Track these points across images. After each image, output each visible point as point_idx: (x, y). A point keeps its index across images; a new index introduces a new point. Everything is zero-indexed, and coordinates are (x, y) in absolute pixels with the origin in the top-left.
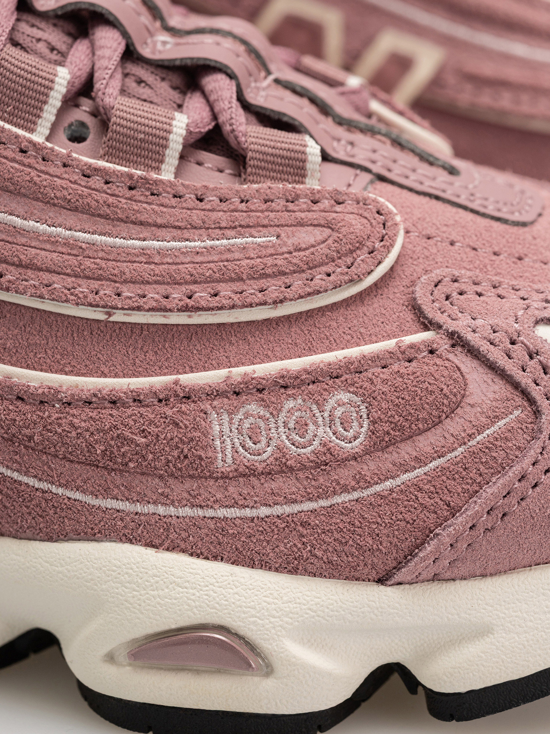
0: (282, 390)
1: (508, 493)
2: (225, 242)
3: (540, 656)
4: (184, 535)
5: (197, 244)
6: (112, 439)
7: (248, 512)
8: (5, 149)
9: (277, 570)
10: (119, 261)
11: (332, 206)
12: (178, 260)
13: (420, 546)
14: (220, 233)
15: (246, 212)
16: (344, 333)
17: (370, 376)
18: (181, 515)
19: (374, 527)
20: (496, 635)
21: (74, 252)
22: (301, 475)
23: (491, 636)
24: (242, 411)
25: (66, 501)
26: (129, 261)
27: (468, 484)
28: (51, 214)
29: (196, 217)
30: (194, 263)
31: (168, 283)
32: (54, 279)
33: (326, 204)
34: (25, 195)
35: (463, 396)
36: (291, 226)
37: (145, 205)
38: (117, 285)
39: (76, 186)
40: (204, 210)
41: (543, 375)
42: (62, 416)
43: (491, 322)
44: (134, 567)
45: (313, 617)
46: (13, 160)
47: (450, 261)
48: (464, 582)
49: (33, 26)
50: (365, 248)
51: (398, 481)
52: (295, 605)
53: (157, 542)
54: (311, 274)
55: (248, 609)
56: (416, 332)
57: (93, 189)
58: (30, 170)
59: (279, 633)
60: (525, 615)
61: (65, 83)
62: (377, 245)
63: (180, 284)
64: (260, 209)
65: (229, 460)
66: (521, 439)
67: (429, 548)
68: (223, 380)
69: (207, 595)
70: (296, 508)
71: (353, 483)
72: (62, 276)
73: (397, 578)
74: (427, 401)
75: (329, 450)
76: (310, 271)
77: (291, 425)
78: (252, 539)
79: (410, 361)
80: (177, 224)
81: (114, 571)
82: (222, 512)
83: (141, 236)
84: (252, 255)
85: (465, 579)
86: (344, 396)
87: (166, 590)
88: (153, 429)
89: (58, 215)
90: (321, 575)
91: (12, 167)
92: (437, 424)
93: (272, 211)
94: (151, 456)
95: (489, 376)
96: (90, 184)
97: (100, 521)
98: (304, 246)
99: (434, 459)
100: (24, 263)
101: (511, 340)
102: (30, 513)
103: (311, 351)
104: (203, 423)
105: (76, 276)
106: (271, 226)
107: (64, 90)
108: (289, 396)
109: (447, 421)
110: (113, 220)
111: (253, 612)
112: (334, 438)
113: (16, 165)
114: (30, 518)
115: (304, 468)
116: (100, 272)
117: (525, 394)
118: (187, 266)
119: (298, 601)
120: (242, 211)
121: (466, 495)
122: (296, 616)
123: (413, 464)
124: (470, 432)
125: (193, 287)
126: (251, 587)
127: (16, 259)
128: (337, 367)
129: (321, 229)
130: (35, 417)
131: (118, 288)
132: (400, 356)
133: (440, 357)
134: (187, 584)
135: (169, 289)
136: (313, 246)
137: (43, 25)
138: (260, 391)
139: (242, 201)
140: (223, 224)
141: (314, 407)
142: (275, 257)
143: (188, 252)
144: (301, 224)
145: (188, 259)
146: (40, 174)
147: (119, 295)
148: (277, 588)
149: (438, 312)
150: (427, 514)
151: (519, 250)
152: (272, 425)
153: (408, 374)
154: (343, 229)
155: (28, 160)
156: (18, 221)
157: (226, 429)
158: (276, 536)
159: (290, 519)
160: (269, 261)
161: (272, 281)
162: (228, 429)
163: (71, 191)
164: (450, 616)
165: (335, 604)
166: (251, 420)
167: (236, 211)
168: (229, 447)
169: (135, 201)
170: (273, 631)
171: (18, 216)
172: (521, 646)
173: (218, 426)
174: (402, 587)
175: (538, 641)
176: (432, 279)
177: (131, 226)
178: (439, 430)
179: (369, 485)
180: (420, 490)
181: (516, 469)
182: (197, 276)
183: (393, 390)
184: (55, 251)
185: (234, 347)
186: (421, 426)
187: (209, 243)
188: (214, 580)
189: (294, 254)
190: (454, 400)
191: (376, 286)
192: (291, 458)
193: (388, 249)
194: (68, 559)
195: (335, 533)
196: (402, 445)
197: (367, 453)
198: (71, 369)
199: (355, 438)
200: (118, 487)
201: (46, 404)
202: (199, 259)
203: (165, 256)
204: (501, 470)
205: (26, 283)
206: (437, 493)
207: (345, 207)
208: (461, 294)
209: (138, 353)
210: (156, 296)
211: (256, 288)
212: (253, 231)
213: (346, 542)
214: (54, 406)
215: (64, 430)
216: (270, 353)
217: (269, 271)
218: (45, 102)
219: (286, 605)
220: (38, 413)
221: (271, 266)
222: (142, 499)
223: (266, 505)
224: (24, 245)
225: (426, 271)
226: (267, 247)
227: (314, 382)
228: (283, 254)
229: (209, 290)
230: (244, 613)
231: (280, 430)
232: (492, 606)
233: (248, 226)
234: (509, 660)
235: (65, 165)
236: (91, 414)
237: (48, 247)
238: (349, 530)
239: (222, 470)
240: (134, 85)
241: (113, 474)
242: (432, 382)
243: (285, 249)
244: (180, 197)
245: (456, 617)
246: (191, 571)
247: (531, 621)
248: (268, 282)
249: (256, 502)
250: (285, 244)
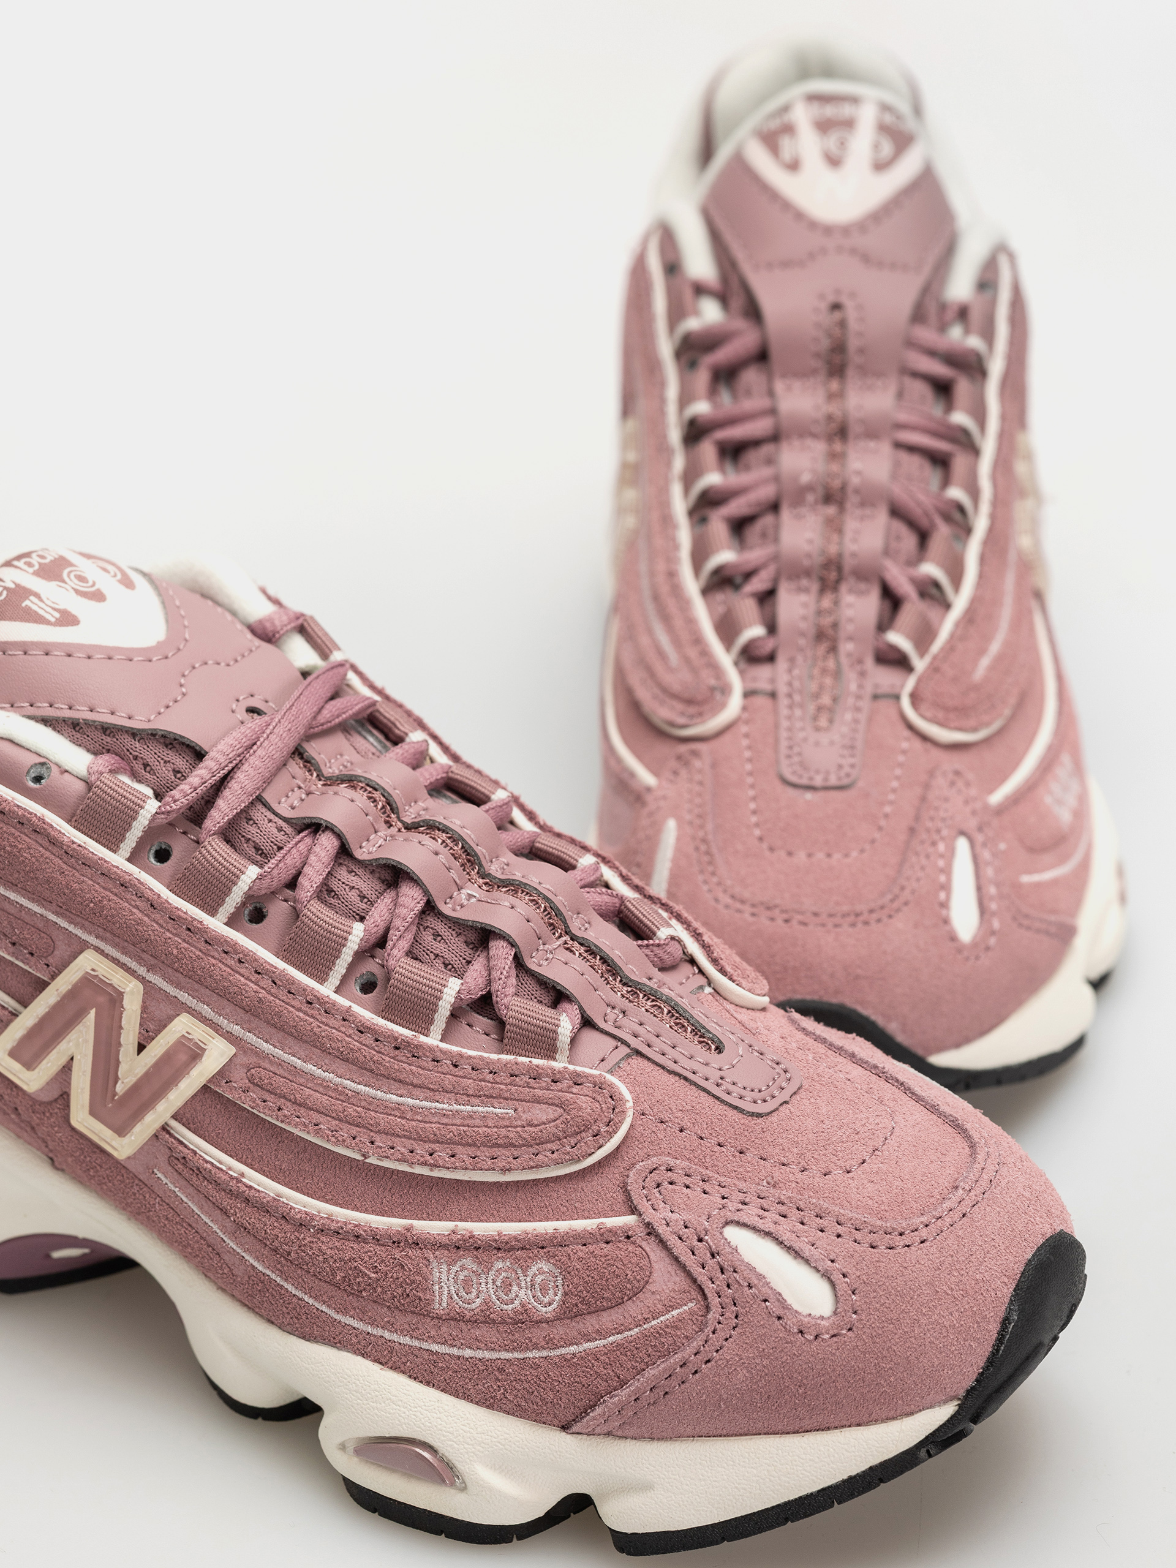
0: (495, 1252)
1: (670, 1376)
2: (469, 1108)
3: (694, 1515)
4: (404, 1360)
5: (446, 1106)
6: (351, 1269)
7: (455, 1351)
8: (294, 999)
9: (477, 1403)
10: (377, 1112)
11: (569, 1087)
12: (427, 1119)
13: (593, 1407)
14: (466, 1099)
15: (492, 1083)
16: (562, 1205)
17: (569, 1252)
18: (402, 1342)
19: (556, 1384)
20: (656, 1492)
21: (342, 1098)
22: (501, 1328)
23: (652, 1492)
24: (459, 1263)
25: (315, 1311)
26: (386, 1114)
27: (637, 1362)
28: (326, 1061)
29: (448, 1081)
30: (440, 1123)
31: (414, 1139)
32: (321, 1119)
33: (565, 1084)
34: (306, 1042)
35: (647, 1282)
36: (529, 1102)
37: (405, 1065)
38: (372, 1134)
39: (350, 1039)
40: (457, 1076)
41: (719, 1274)
42: (314, 1240)
43: (685, 1218)
44: (361, 1379)
45: (502, 1449)
46: (299, 1010)
47: (673, 1148)
48: (634, 1442)
49: (350, 872)
50: (591, 1131)
51: (581, 1348)
52: (487, 1437)
53: (383, 1360)
54: (537, 1149)
55: (447, 1434)
56: (623, 1214)
57: (364, 1045)
58: (312, 1020)
59: (471, 1458)
60: (682, 1479)
61: (358, 941)
62: (603, 1129)
63: (425, 1142)
64: (505, 1082)
65: (444, 1304)
66: (691, 1328)
67: (598, 1410)
68: (447, 1233)
69: (414, 1415)
70: (494, 1355)
71: (543, 1343)
72: (328, 1118)
73: (574, 1429)
74: (613, 1283)
75: (526, 1310)
76: (536, 1147)
77: (499, 1283)
78: (458, 1374)
79: (607, 1243)
80: (430, 1086)
81: (346, 1379)
82: (435, 1347)
83: (399, 1092)
84: (490, 1124)
85: (635, 1439)
86: (545, 1266)
87: (383, 1405)
88: (383, 1268)
89: (332, 1062)
90: (513, 1414)
91: (297, 1016)
92: (620, 1304)
93: (515, 1086)
94: (379, 1290)
95: (672, 1268)
96: (361, 1040)
97: (340, 1334)
98: (536, 1123)
99: (613, 1334)
100: (298, 1102)
101: (699, 1237)
102: (288, 1313)
103: (530, 1217)
104: (425, 1269)
105: (340, 1120)
106: (511, 1099)
107: (356, 947)
108: (499, 1258)
109: (628, 1302)
110: (377, 1075)
111: (451, 1437)
112: (533, 1301)
113: (301, 1015)
114: (289, 1317)
115: (503, 1322)
116: (360, 1120)
117: (701, 1290)
118: (433, 1125)
119: (490, 1433)
120: (489, 1082)
121: (634, 1371)
122: (487, 1446)
123: (594, 1335)
124: (646, 1316)
125: (436, 1147)
126: (452, 1414)
127: (292, 1097)
128: (542, 1239)
129: (555, 1108)
130: (293, 1237)
131: (372, 1137)
132: (599, 1237)
133: (634, 1243)
134: (400, 1403)
135: (414, 1145)
136: (544, 1124)
137: (360, 872)
138: (477, 1249)
139: (491, 1072)
140: (470, 1092)
141: (519, 1271)
142: (509, 1129)
143: (436, 1112)
144: (538, 1101)
145: (436, 1119)
146: (321, 1025)
147: (372, 1143)
148: (474, 1420)
149: (645, 1199)
150: (601, 1382)
151: (743, 1143)
152: (483, 1281)
153: (601, 1256)
154: (573, 1111)
155: (312, 1012)
156: (299, 1063)
157: (444, 1277)
158: (476, 1376)
159: (488, 1364)
160: (503, 1131)
161: (504, 1151)
162: (446, 1278)
163: (344, 1044)
164: (618, 1469)
165: (521, 1442)
166: (465, 1273)
167: (484, 1081)
168: (446, 1293)
169: (398, 1061)
170: (466, 1456)
171: (299, 1059)
172: (677, 1505)
173: (438, 1274)
174: (580, 1437)
175: (692, 1503)
176: (647, 1166)
177: (392, 1082)
178: (620, 1310)
179: (557, 1347)
180: (597, 1359)
181: (678, 1357)
182: (439, 1136)
183: (585, 1268)
184: (326, 1095)
185: (466, 1202)
186: (605, 1304)
187: (456, 1107)
188: (423, 1404)
189: (526, 1128)
190: (637, 1285)
191: (600, 1164)
192: (495, 1312)
193: (611, 1135)
194: (313, 1359)
195: (525, 1382)
196: (588, 1317)
197: (558, 1319)
198: (331, 1197)
199: (550, 1304)
200: (355, 1309)
201: (303, 1227)
202: (445, 1120)
203: (416, 1113)
204: (666, 1354)
205: (298, 1120)
206: (611, 1364)
207: (582, 1089)
208: (671, 1183)
209: (386, 1193)
210: (403, 1150)
211: (488, 1155)
212: (495, 1102)
213: (533, 1392)
214: (309, 1230)
215: (314, 1253)
216: (495, 1212)
217: (501, 1142)
218: (338, 957)
219: (479, 1435)
220: (296, 1234)
221: (504, 1137)
222: (372, 1322)
223: (470, 1348)
224: (302, 1085)
225: (648, 1156)
226: (503, 1119)
227: (523, 1249)
228: (516, 1127)
229: (448, 1150)
230: (444, 1436)
231: (489, 1286)
232: (654, 1467)
233: (492, 1097)
234: (666, 1514)
235: (344, 1020)
236: (337, 1244)
237: (321, 1089)
238: (536, 1383)
239: (437, 1312)
240: (431, 938)
241: (351, 1297)
242: (620, 1266)
243: (519, 1123)
244: (437, 1061)
245: (623, 1470)
246: (406, 1392)
247: (687, 1485)
248: (499, 1151)
249: (462, 1344)
250: (520, 1118)
